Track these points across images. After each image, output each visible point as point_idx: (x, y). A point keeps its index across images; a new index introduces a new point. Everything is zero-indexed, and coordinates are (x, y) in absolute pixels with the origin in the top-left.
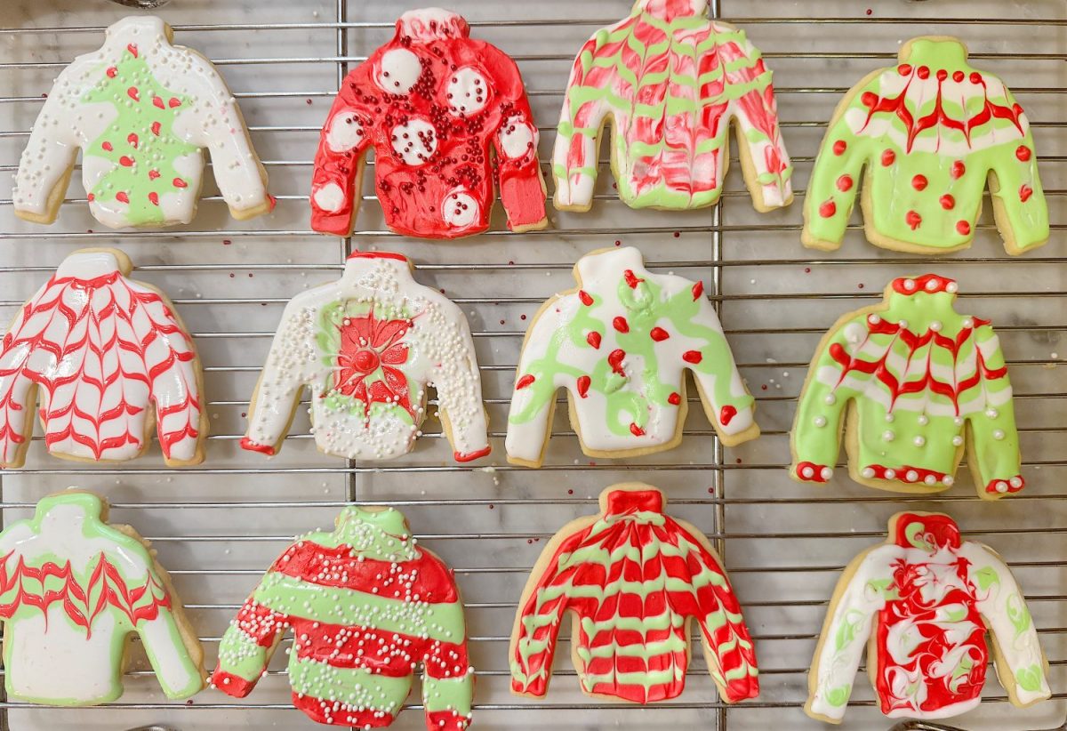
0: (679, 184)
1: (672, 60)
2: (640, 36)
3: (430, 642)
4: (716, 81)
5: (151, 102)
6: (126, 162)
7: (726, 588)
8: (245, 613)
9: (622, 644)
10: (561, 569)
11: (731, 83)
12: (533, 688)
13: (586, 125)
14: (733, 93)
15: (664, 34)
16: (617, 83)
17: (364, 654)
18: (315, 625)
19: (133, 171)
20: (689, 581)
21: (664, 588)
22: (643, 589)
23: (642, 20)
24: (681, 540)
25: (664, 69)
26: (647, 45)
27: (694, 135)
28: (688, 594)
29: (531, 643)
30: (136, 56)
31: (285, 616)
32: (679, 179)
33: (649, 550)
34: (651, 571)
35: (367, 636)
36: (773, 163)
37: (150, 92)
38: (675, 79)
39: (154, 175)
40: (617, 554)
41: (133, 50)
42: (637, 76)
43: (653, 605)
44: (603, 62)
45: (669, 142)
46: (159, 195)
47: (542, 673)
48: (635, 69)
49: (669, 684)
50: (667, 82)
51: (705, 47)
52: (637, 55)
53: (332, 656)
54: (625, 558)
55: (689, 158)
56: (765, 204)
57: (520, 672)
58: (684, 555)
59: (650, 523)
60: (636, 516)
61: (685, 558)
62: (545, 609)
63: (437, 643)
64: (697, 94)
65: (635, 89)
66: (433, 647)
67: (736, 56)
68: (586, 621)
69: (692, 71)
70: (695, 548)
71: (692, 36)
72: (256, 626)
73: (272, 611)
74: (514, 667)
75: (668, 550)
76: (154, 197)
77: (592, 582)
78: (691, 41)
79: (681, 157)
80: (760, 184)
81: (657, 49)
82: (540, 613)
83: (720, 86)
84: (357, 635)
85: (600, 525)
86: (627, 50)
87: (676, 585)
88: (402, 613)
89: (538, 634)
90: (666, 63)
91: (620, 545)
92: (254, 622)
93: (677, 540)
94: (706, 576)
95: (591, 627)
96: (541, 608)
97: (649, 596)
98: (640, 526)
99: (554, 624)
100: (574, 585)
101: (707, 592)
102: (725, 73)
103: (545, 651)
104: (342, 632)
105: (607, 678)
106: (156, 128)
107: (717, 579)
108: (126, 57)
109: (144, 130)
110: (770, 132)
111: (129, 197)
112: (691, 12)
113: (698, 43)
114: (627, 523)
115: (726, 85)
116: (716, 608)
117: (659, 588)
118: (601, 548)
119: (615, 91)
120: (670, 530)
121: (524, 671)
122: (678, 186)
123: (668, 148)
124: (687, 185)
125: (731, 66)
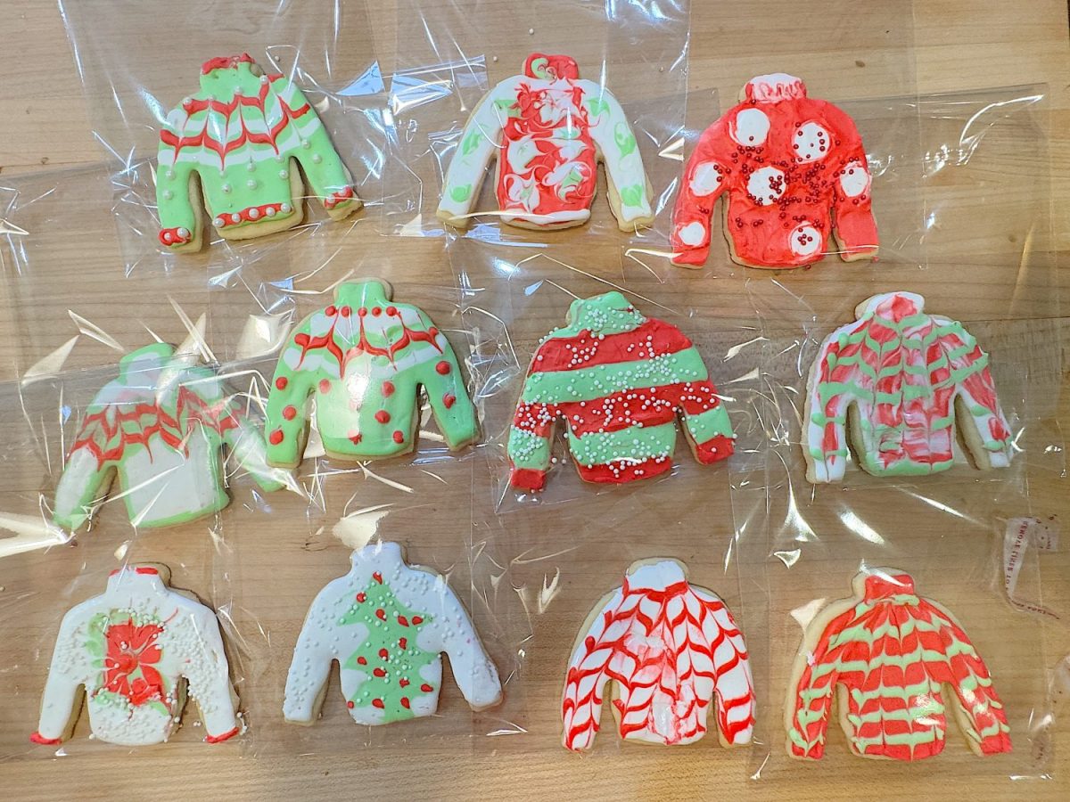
0: (921, 457)
1: (904, 354)
2: (875, 337)
3: (682, 385)
4: (942, 368)
5: (396, 621)
6: (379, 673)
7: (975, 657)
8: (520, 415)
9: (888, 710)
10: (830, 648)
11: (955, 369)
12: (813, 753)
13: (836, 415)
14: (958, 377)
15: (895, 333)
16: (859, 378)
17: (632, 413)
18: (583, 404)
19: (386, 681)
20: (944, 653)
21: (921, 660)
22: (903, 661)
23: (874, 323)
24: (934, 618)
25: (898, 363)
26: (881, 344)
27: (929, 415)
28: (943, 663)
29: (809, 713)
30: (381, 583)
31: (556, 405)
32: (920, 453)
33: (906, 628)
34: (908, 645)
35: (629, 397)
36: (997, 433)
37: (396, 614)
38: (908, 370)
39: (404, 683)
40: (878, 633)
41: (378, 578)
42: (876, 371)
43: (914, 674)
44: (845, 361)
45: (908, 422)
46: (410, 700)
47: (821, 738)
48: (874, 364)
49: (932, 742)
50: (902, 373)
51: (930, 339)
52: (874, 353)
53: (605, 424)
54: (885, 635)
55: (926, 435)
56: (993, 466)
57: (801, 739)
58: (937, 631)
59: (907, 604)
60: (894, 599)
61: (938, 632)
62: (820, 683)
63: (688, 385)
64: (927, 381)
65: (875, 380)
66: (686, 389)
67: (956, 346)
68: (856, 693)
69: (921, 362)
70: (947, 624)
71: (918, 332)
72: (534, 422)
73: (544, 405)
74: (794, 735)
75: (923, 626)
76: (405, 702)
77: (858, 657)
78: (918, 337)
79: (920, 435)
80: (987, 450)
81: (891, 346)
82: (814, 686)
83: (947, 372)
84: (620, 399)
85: (862, 610)
86: (865, 349)
87: (932, 656)
88: (652, 369)
89: (815, 705)
90: (899, 357)
91: (879, 625)
92: (531, 419)
93: (930, 617)
94: (956, 647)
95: (860, 697)
96: (816, 681)
97: (908, 666)
98: (897, 607)
99: (828, 696)
100: (843, 661)
101: (958, 660)
102: (949, 361)
103: (822, 718)
104: (607, 401)
105: (878, 740)
106: (403, 643)
107: (967, 649)
108: (373, 584)
109: (393, 645)
110: (993, 408)
111: (384, 703)
112: (914, 311)
113: (923, 337)
114: (885, 605)
115: (952, 371)
116: (967, 674)
117: (918, 660)
118: (864, 628)
119: (859, 385)
120: (923, 610)
121: (804, 738)
122: (921, 459)
123: (909, 428)
124: (927, 457)
125: (954, 354)
